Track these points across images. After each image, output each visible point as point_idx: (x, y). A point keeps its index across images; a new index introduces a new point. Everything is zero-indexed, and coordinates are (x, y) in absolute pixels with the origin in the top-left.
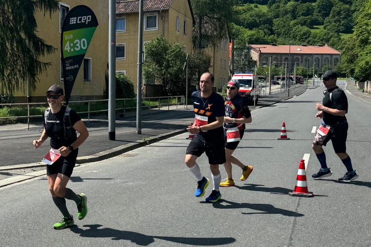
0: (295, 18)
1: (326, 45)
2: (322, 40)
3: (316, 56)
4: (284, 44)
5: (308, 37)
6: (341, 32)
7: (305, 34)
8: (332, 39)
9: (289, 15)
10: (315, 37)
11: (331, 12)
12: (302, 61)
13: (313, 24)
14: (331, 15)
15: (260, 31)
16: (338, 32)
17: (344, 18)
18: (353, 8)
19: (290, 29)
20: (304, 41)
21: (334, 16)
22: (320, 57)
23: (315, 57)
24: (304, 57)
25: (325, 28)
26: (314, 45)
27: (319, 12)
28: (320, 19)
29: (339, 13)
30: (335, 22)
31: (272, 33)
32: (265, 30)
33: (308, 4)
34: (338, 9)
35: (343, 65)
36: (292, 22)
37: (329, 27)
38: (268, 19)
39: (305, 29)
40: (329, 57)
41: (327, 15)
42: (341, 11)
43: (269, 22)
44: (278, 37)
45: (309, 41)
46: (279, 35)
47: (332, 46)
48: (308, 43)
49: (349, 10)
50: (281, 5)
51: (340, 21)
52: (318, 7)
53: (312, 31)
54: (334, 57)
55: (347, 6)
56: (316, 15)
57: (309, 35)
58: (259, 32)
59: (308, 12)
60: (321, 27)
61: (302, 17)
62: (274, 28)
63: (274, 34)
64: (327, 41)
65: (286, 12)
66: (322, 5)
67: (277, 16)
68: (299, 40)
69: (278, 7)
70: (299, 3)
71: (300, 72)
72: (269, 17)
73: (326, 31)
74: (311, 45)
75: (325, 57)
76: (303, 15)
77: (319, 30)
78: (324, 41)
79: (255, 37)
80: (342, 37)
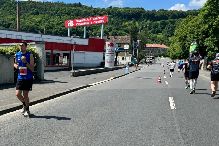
1: (163, 44)
5: (156, 39)
7: (154, 37)
12: (154, 50)
13: (157, 32)
14: (165, 28)
16: (168, 36)
19: (148, 35)
28: (161, 30)
33: (156, 22)
36: (149, 31)
42: (170, 27)
53: (158, 36)
54: (166, 49)
55: (172, 25)
59: (156, 27)
60: (161, 34)
61: (153, 29)
64: (163, 41)
66: (162, 23)
68: (152, 40)
73: (163, 36)
75: (162, 49)
80: (169, 39)
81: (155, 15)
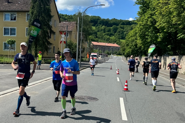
0: (104, 32)
2: (114, 41)
4: (101, 42)
5: (109, 40)
6: (120, 39)
8: (117, 41)
9: (103, 31)
10: (111, 40)
12: (107, 49)
14: (117, 32)
15: (93, 36)
16: (119, 38)
17: (121, 34)
18: (124, 30)
20: (108, 41)
21: (118, 33)
23: (112, 47)
24: (108, 47)
25: (115, 37)
26: (111, 43)
27: (113, 31)
29: (119, 32)
30: (118, 35)
31: (97, 37)
33: (109, 28)
34: (119, 30)
35: (121, 52)
36: (104, 34)
38: (96, 32)
39: (108, 37)
40: (116, 48)
41: (116, 32)
42: (120, 31)
43: (96, 33)
44: (99, 39)
45: (109, 41)
46: (99, 38)
47: (117, 44)
48: (109, 42)
49: (123, 31)
52: (113, 29)
53: (111, 38)
54: (118, 48)
55: (122, 29)
56: (112, 32)
57: (110, 39)
58: (92, 37)
59: (109, 31)
60: (114, 36)
61: (107, 32)
62: (97, 36)
63: (97, 38)
64: (116, 42)
65: (102, 30)
67: (98, 31)
68: (106, 41)
69: (99, 28)
70: (106, 27)
72: (96, 31)
73: (115, 38)
74: (110, 43)
75: (115, 48)
76: (108, 31)
77: (113, 38)
78: (115, 42)
79: (91, 38)
80: (121, 41)
81: (108, 22)
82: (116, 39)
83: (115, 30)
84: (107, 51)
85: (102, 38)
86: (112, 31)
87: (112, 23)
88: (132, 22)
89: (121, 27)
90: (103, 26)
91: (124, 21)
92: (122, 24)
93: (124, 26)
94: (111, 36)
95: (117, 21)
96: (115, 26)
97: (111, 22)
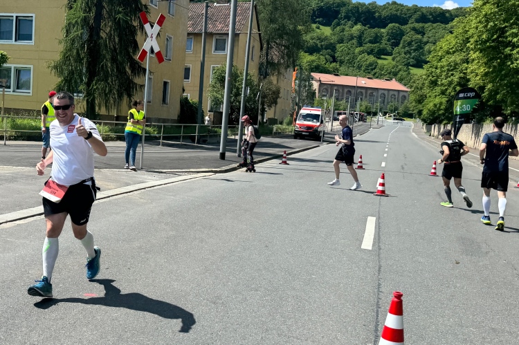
0: (360, 44)
1: (394, 79)
2: (390, 73)
3: (383, 91)
4: (347, 75)
5: (374, 69)
6: (412, 66)
7: (371, 65)
8: (401, 73)
9: (355, 41)
10: (382, 69)
11: (402, 42)
12: (366, 97)
13: (381, 53)
14: (401, 45)
15: (321, 57)
16: (408, 65)
17: (415, 50)
18: (425, 39)
19: (354, 58)
20: (369, 73)
21: (404, 47)
22: (386, 92)
24: (369, 92)
25: (393, 59)
26: (380, 78)
27: (389, 40)
28: (389, 48)
29: (410, 44)
30: (405, 53)
31: (334, 60)
32: (327, 56)
34: (409, 39)
35: (411, 105)
37: (398, 59)
38: (331, 44)
40: (396, 93)
41: (397, 44)
42: (412, 41)
43: (332, 47)
44: (340, 66)
45: (375, 73)
46: (342, 63)
47: (400, 80)
48: (374, 75)
49: (421, 41)
50: (347, 29)
51: (410, 53)
52: (387, 35)
53: (380, 62)
54: (401, 94)
55: (420, 36)
56: (384, 44)
57: (376, 66)
58: (319, 58)
59: (376, 40)
60: (390, 58)
61: (369, 45)
62: (336, 55)
63: (336, 62)
65: (352, 38)
66: (392, 33)
67: (341, 41)
69: (343, 30)
70: (366, 28)
71: (363, 108)
72: (332, 41)
73: (394, 63)
74: (377, 77)
75: (391, 93)
76: (371, 42)
77: (387, 62)
78: (392, 75)
79: (315, 64)
81: (375, 12)
82: (397, 66)
83: (394, 39)
84: (365, 103)
85: (351, 62)
86: (384, 42)
87: (387, 16)
88: (451, 15)
89: (414, 29)
90: (356, 24)
91: (424, 11)
92: (417, 21)
93: (426, 25)
94: (382, 57)
95: (402, 10)
96: (394, 26)
97: (384, 13)
